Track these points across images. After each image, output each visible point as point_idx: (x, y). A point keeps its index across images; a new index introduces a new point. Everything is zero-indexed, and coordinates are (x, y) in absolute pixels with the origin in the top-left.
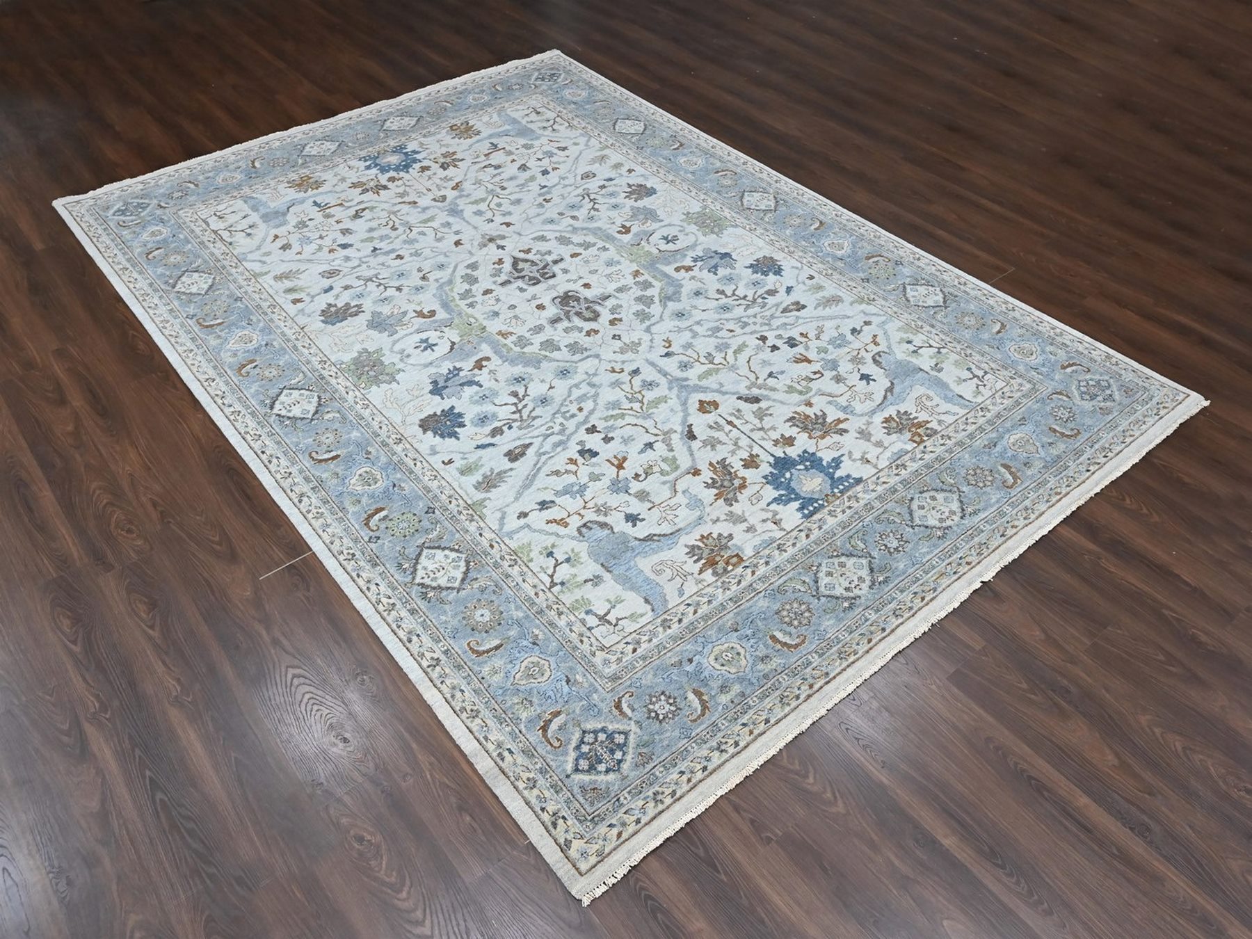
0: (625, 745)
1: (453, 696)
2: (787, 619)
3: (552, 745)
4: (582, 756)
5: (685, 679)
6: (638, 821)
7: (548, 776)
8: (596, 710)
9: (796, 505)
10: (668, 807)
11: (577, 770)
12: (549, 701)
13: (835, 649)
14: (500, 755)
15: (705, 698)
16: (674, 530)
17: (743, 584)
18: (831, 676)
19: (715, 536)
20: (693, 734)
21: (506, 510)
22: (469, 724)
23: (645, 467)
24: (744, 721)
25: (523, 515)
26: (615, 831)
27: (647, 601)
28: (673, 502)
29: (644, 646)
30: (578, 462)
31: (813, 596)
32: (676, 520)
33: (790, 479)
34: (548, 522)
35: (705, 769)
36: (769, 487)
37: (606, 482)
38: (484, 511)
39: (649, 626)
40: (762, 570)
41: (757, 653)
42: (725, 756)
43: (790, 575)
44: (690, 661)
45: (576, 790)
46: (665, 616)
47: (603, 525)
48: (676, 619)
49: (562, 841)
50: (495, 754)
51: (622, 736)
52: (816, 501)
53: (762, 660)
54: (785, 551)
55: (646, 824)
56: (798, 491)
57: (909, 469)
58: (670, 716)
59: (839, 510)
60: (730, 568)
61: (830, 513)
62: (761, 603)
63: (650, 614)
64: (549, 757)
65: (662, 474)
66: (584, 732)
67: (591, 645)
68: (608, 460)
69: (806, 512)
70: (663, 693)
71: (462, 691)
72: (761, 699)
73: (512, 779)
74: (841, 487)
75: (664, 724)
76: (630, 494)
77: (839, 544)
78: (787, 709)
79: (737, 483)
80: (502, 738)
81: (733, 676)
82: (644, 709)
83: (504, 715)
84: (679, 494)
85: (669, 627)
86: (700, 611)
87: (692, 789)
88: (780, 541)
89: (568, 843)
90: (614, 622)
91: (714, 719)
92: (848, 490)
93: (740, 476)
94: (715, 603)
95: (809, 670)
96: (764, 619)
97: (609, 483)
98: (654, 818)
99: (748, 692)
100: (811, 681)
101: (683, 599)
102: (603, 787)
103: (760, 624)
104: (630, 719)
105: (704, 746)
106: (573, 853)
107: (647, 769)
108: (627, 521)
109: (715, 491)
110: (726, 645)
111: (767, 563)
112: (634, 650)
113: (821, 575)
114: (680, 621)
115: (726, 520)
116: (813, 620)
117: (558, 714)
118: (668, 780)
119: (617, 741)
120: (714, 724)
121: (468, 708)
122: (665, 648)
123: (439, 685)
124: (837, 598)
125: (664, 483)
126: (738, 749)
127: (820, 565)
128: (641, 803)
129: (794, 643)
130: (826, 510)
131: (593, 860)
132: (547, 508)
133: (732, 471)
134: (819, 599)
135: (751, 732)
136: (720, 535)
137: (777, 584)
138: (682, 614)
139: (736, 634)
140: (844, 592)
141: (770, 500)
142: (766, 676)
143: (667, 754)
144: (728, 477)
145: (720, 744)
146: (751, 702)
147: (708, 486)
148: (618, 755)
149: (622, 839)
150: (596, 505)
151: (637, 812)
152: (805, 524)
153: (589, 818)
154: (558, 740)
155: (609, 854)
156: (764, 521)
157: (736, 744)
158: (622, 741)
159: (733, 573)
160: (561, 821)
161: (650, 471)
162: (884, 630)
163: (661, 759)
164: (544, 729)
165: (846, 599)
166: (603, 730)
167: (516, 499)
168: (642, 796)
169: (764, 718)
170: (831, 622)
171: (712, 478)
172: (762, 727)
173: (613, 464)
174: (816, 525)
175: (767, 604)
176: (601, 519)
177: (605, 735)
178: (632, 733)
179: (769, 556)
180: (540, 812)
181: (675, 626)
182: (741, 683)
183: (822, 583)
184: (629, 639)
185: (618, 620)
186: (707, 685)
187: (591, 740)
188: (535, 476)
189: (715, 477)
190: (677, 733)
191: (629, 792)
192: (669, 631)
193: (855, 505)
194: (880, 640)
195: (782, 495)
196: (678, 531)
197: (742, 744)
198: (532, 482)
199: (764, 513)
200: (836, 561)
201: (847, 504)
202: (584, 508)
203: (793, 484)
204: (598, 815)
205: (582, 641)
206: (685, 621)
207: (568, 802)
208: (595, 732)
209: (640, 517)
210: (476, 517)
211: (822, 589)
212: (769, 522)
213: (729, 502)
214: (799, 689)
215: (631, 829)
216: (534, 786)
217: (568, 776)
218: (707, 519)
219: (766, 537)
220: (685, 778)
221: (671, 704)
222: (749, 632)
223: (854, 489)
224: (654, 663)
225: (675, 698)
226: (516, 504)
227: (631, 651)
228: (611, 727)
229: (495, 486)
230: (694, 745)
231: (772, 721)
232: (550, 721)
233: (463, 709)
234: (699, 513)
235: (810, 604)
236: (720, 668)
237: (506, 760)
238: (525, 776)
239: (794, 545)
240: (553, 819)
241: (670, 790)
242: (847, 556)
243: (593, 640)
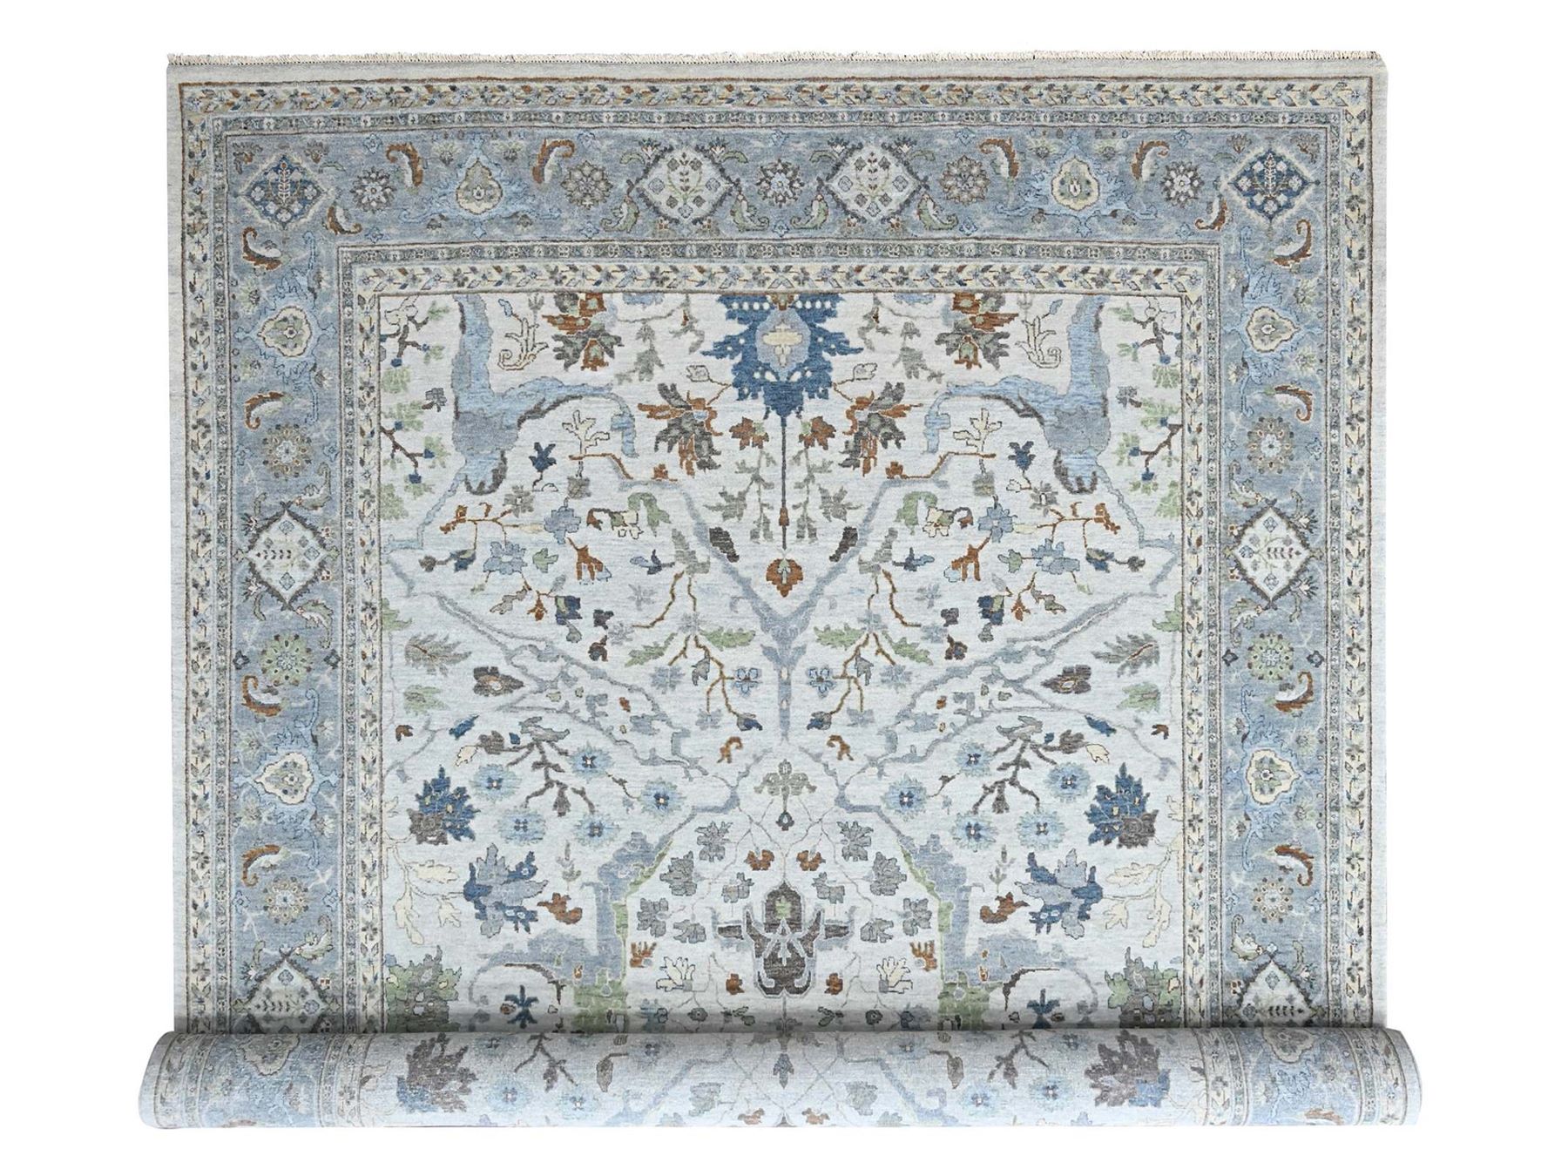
0: (1244, 173)
1: (1362, 362)
2: (980, 182)
3: (1309, 228)
4: (1292, 194)
5: (1138, 197)
6: (1290, 88)
7: (1334, 198)
8: (1243, 233)
9: (830, 325)
10: (1255, 79)
11: (1305, 183)
12: (1278, 281)
13: (966, 109)
14: (1362, 257)
15: (1135, 160)
16: (991, 401)
17: (983, 263)
18: (997, 83)
19: (955, 355)
20: (1177, 131)
21: (1148, 589)
22: (1368, 315)
23: (944, 531)
24: (1120, 105)
25: (1135, 564)
26: (1315, 95)
27: (1098, 324)
28: (959, 446)
29: (1144, 270)
30: (1013, 604)
31: (927, 187)
32: (977, 414)
33: (800, 367)
34: (1115, 528)
35: (1195, 88)
36: (835, 376)
37: (1008, 543)
38: (1171, 608)
39: (1119, 291)
40: (948, 265)
41: (1044, 167)
42: (1167, 84)
43: (926, 234)
44: (1114, 214)
45: (1320, 163)
46: (1095, 289)
47: (1061, 473)
48: (1088, 276)
49: (1365, 124)
50: (1366, 261)
51: (1240, 183)
52: (801, 312)
53: (1046, 155)
54: (901, 269)
55: (1285, 79)
56: (808, 343)
57: (652, 266)
58: (1182, 168)
59: (790, 276)
60: (978, 296)
61: (804, 277)
62: (988, 224)
63: (1107, 305)
64: (1320, 217)
65: (935, 500)
66: (1271, 218)
67: (1193, 314)
68: (978, 578)
69: (828, 305)
70: (1169, 199)
71: (1350, 362)
72: (1085, 115)
73: (1368, 221)
74: (756, 306)
75: (1194, 164)
76: (996, 499)
77: (837, 231)
78: (1070, 84)
79: (862, 415)
80: (1348, 274)
81: (1088, 161)
82: (1199, 195)
83: (1330, 299)
84: (942, 452)
85: (1102, 272)
86: (1057, 266)
87: (1222, 79)
88: (896, 287)
89: (1361, 117)
90: (1150, 325)
91: (1146, 131)
92: (754, 295)
93: (850, 423)
94: (1033, 263)
95: (1012, 107)
96: (1001, 202)
97: (1006, 536)
98: (1273, 79)
99: (1091, 132)
100: (1022, 95)
101: (1061, 296)
102: (1295, 146)
103: (1012, 199)
104: (1220, 196)
105: (1176, 110)
106: (1363, 105)
107: (1245, 130)
108: (1032, 457)
109: (900, 423)
110: (1066, 202)
111: (935, 270)
112: (1158, 272)
113: (894, 206)
114: (1085, 271)
115: (924, 368)
116: (955, 159)
117: (1281, 260)
118: (1235, 105)
119: (1249, 184)
120: (1150, 125)
121: (1356, 336)
122: (1126, 250)
123: (1367, 386)
124: (906, 164)
125: (944, 485)
126: (1150, 82)
127: (883, 220)
128: (1274, 103)
129: (999, 149)
130: (807, 287)
131: (1352, 84)
132: (1102, 553)
133: (851, 438)
134: (926, 179)
135: (1124, 88)
136: (949, 352)
137: (951, 234)
138: (1076, 277)
139: (1046, 208)
140: (892, 166)
141: (851, 356)
142: (1059, 134)
143: (1216, 131)
144: (866, 432)
145: (1161, 101)
146: (1097, 119)
147: (899, 436)
148: (1258, 167)
149: (1316, 82)
150: (1046, 512)
151: (1284, 97)
152: (845, 288)
153: (1328, 126)
154: (1299, 229)
155: (1335, 78)
156: (885, 331)
157: (1147, 88)
158: (1245, 179)
159: (981, 287)
160: (1354, 143)
161: (945, 518)
162: (898, 88)
163: (1225, 130)
164: (1303, 252)
165: (897, 154)
166: (1252, 205)
167: (1125, 598)
168: (1268, 109)
169: (1100, 94)
170: (940, 141)
171: (885, 445)
172: (1111, 85)
173: (977, 566)
174: (837, 276)
175: (983, 218)
176: (1056, 485)
177: (1255, 198)
178: (1229, 180)
179: (925, 277)
180: (1365, 167)
181: (1095, 269)
182: (1088, 148)
183: (902, 196)
184: (1153, 290)
185: (1144, 324)
186: (1121, 173)
187: (1271, 203)
188: (1079, 621)
189: (879, 445)
190: (1191, 145)
191: (1276, 121)
192: (1106, 267)
193: (766, 267)
194: (914, 79)
195: (832, 352)
196: (987, 397)
197: (1142, 84)
198: (1087, 614)
199: (875, 344)
200: (862, 211)
201: (773, 276)
202: (1062, 519)
203: (804, 357)
204: (1318, 122)
205: (1199, 327)
206: (1080, 267)
207: (1335, 157)
208: (1261, 209)
209: (1012, 452)
210: (1187, 603)
211: (910, 188)
212: (880, 326)
213: (895, 392)
214: (1041, 95)
215: (1299, 86)
216: (1353, 197)
217: (1317, 183)
218: (942, 388)
219: (903, 308)
220: (1219, 94)
221: (1172, 180)
222: (1030, 199)
223: (747, 290)
224: (1150, 240)
225: (1163, 183)
226: (1130, 588)
227: (1161, 274)
228: (1244, 202)
229: (1134, 639)
230: (1185, 120)
231: (1095, 84)
232: (1292, 257)
233: (1362, 338)
234: (944, 404)
235: (940, 181)
236: (1094, 184)
237: (1359, 247)
238: (1353, 216)
239: (884, 270)
240: (1359, 151)
241: (1240, 93)
242: (844, 206)
243: (1187, 320)
